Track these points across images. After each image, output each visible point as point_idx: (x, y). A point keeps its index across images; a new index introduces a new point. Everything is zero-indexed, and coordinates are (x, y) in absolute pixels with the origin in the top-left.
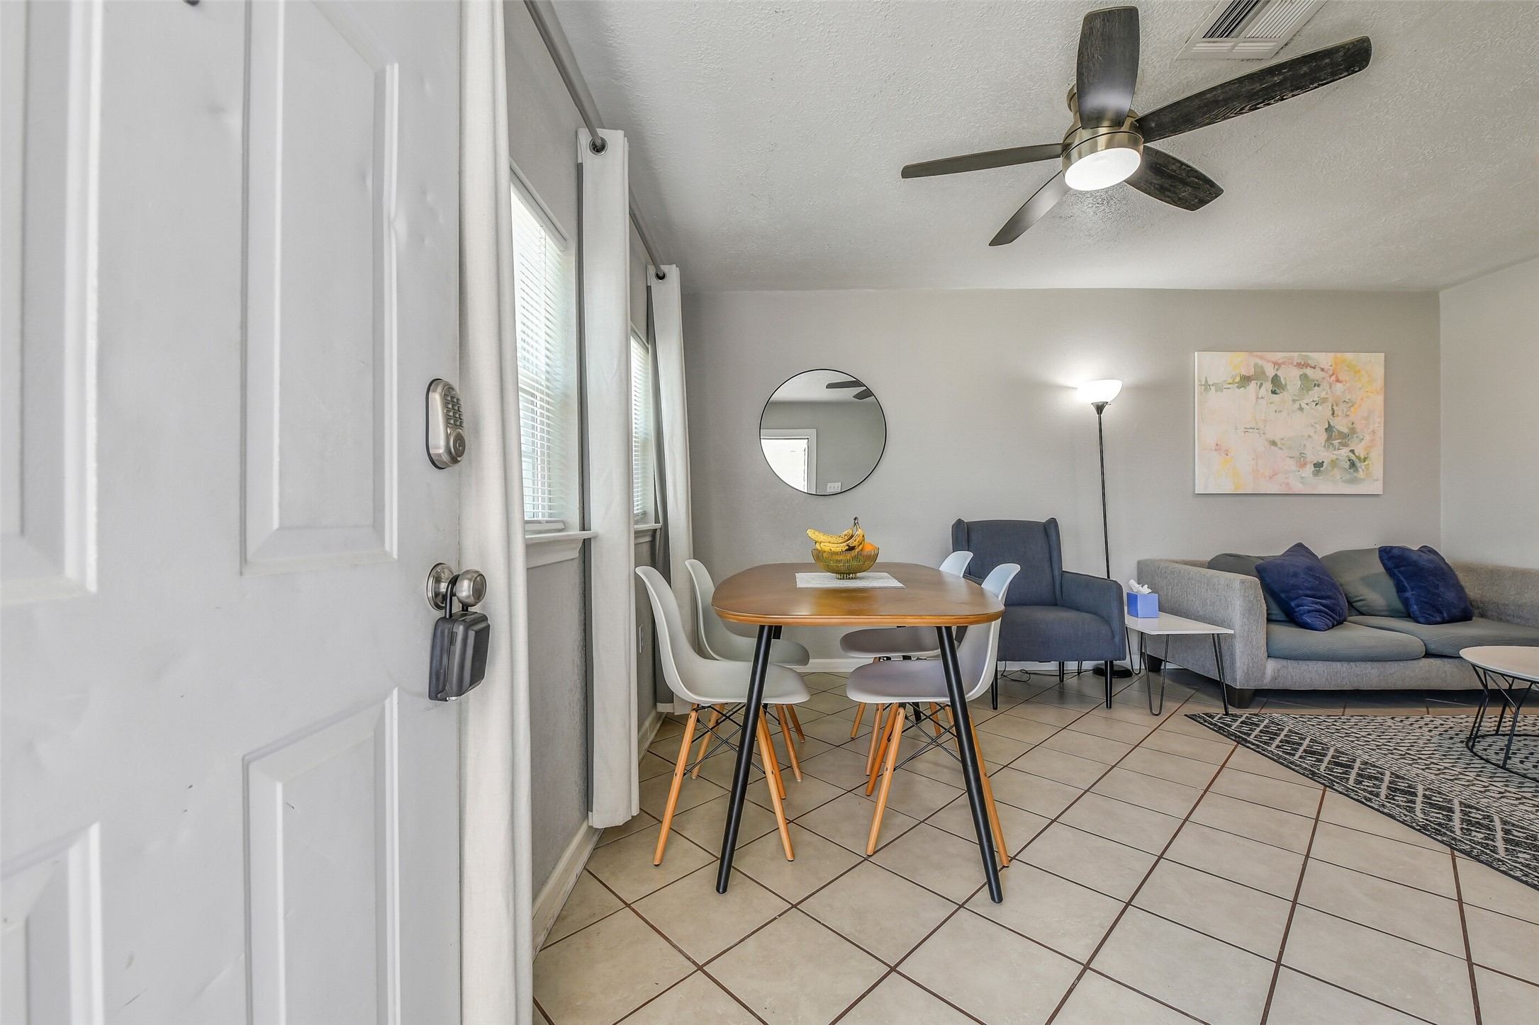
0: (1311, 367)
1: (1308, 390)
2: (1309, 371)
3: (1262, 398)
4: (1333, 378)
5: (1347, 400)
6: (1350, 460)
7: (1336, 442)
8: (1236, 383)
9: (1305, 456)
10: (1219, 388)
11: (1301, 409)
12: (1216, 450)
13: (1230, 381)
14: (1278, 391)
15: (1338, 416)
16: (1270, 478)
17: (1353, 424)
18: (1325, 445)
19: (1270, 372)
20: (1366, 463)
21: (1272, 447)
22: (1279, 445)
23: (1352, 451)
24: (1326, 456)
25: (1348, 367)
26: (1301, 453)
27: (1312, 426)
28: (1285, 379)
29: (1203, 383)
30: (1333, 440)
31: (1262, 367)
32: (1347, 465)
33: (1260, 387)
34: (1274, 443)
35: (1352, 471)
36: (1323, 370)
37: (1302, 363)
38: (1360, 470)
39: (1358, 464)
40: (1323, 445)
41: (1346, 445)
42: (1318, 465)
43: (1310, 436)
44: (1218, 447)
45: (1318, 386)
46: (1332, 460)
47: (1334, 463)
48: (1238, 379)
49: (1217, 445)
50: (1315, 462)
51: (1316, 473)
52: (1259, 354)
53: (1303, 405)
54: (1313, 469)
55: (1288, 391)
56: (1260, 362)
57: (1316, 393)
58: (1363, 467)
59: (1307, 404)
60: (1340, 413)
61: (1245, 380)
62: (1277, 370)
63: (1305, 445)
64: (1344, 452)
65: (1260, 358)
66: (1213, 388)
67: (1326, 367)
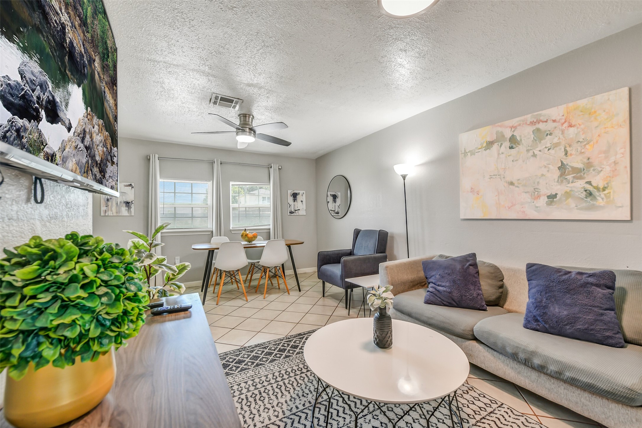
0: (543, 122)
1: (541, 140)
2: (541, 126)
3: (502, 153)
4: (566, 125)
5: (581, 140)
6: (586, 191)
7: (570, 177)
8: (484, 147)
9: (539, 190)
10: (472, 153)
11: (534, 155)
12: (471, 192)
13: (480, 147)
14: (514, 146)
15: (571, 155)
16: (509, 208)
17: (589, 159)
18: (558, 180)
19: (508, 134)
20: (605, 192)
21: (511, 186)
22: (516, 184)
23: (589, 183)
24: (559, 189)
25: (582, 112)
26: (535, 189)
27: (545, 167)
28: (520, 136)
29: (463, 152)
30: (566, 176)
31: (502, 132)
32: (584, 195)
33: (501, 146)
34: (512, 183)
35: (589, 199)
36: (554, 121)
37: (535, 121)
38: (598, 198)
39: (595, 193)
40: (556, 180)
41: (581, 178)
42: (552, 197)
43: (543, 175)
44: (472, 190)
45: (551, 134)
46: (566, 192)
47: (568, 195)
48: (485, 145)
49: (472, 188)
50: (548, 195)
51: (549, 204)
52: (499, 124)
53: (536, 152)
54: (546, 199)
55: (523, 144)
56: (500, 129)
57: (548, 141)
58: (603, 196)
59: (540, 151)
60: (573, 152)
61: (490, 144)
62: (514, 131)
63: (538, 182)
64: (580, 184)
65: (500, 126)
66: (469, 154)
67: (558, 119)
